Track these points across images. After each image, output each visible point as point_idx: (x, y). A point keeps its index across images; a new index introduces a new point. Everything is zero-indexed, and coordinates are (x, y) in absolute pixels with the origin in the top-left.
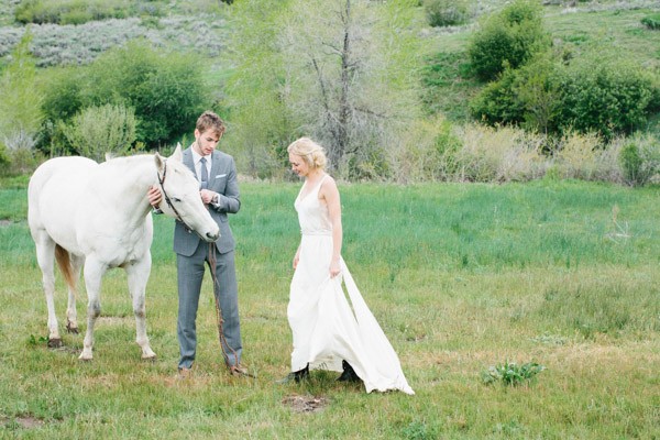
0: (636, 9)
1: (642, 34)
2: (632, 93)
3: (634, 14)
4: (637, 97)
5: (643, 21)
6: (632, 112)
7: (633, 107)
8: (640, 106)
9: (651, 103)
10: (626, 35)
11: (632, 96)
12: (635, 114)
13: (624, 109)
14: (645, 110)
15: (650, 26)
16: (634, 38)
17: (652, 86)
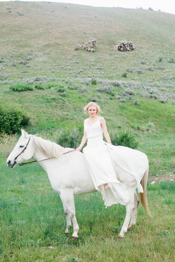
0: (6, 83)
1: (11, 94)
2: (14, 117)
3: (6, 86)
4: (16, 119)
5: (10, 88)
6: (15, 126)
7: (15, 123)
8: (19, 123)
9: (22, 121)
10: (4, 94)
11: (14, 119)
12: (16, 126)
13: (11, 125)
14: (20, 124)
15: (14, 90)
16: (8, 95)
17: (22, 114)
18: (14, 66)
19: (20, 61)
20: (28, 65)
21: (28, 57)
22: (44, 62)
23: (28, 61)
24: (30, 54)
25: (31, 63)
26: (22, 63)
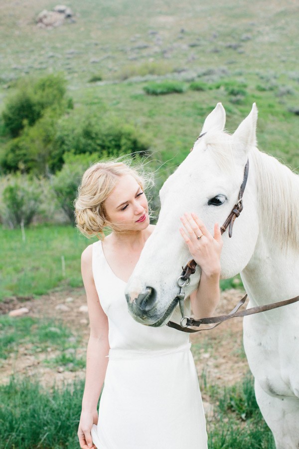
15: (148, 92)
18: (216, 51)
19: (228, 44)
20: (240, 50)
21: (244, 36)
22: (272, 44)
23: (242, 44)
24: (248, 31)
25: (247, 47)
26: (230, 47)
